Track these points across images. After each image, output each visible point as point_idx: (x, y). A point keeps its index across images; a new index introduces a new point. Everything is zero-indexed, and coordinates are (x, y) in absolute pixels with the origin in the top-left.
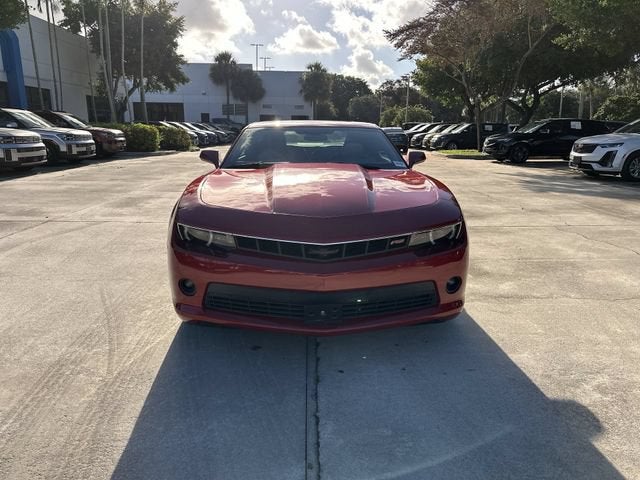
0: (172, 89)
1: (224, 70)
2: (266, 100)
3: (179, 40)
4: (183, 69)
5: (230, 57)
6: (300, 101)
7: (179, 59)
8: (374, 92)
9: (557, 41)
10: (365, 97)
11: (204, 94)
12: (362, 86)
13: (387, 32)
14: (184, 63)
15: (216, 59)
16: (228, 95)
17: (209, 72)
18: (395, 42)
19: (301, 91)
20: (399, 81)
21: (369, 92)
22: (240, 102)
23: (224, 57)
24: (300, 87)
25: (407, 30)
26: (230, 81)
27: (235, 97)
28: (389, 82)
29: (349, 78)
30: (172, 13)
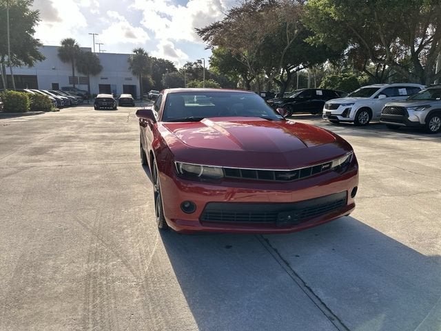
0: (31, 65)
1: (69, 51)
2: (103, 74)
3: (35, 28)
4: (39, 50)
5: (74, 42)
6: (130, 75)
7: (36, 42)
8: (178, 69)
9: (307, 40)
10: (173, 73)
11: (53, 69)
12: (170, 66)
13: (198, 30)
14: (40, 45)
15: (63, 43)
16: (73, 70)
17: (57, 53)
18: (203, 37)
19: (130, 68)
20: (195, 63)
21: (175, 70)
22: (82, 75)
23: (68, 43)
24: (128, 65)
25: (211, 29)
26: (75, 60)
27: (79, 71)
28: (189, 64)
29: (160, 60)
30: (29, 7)
